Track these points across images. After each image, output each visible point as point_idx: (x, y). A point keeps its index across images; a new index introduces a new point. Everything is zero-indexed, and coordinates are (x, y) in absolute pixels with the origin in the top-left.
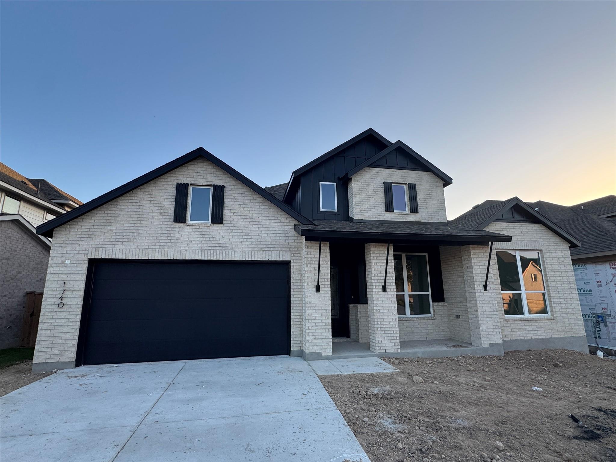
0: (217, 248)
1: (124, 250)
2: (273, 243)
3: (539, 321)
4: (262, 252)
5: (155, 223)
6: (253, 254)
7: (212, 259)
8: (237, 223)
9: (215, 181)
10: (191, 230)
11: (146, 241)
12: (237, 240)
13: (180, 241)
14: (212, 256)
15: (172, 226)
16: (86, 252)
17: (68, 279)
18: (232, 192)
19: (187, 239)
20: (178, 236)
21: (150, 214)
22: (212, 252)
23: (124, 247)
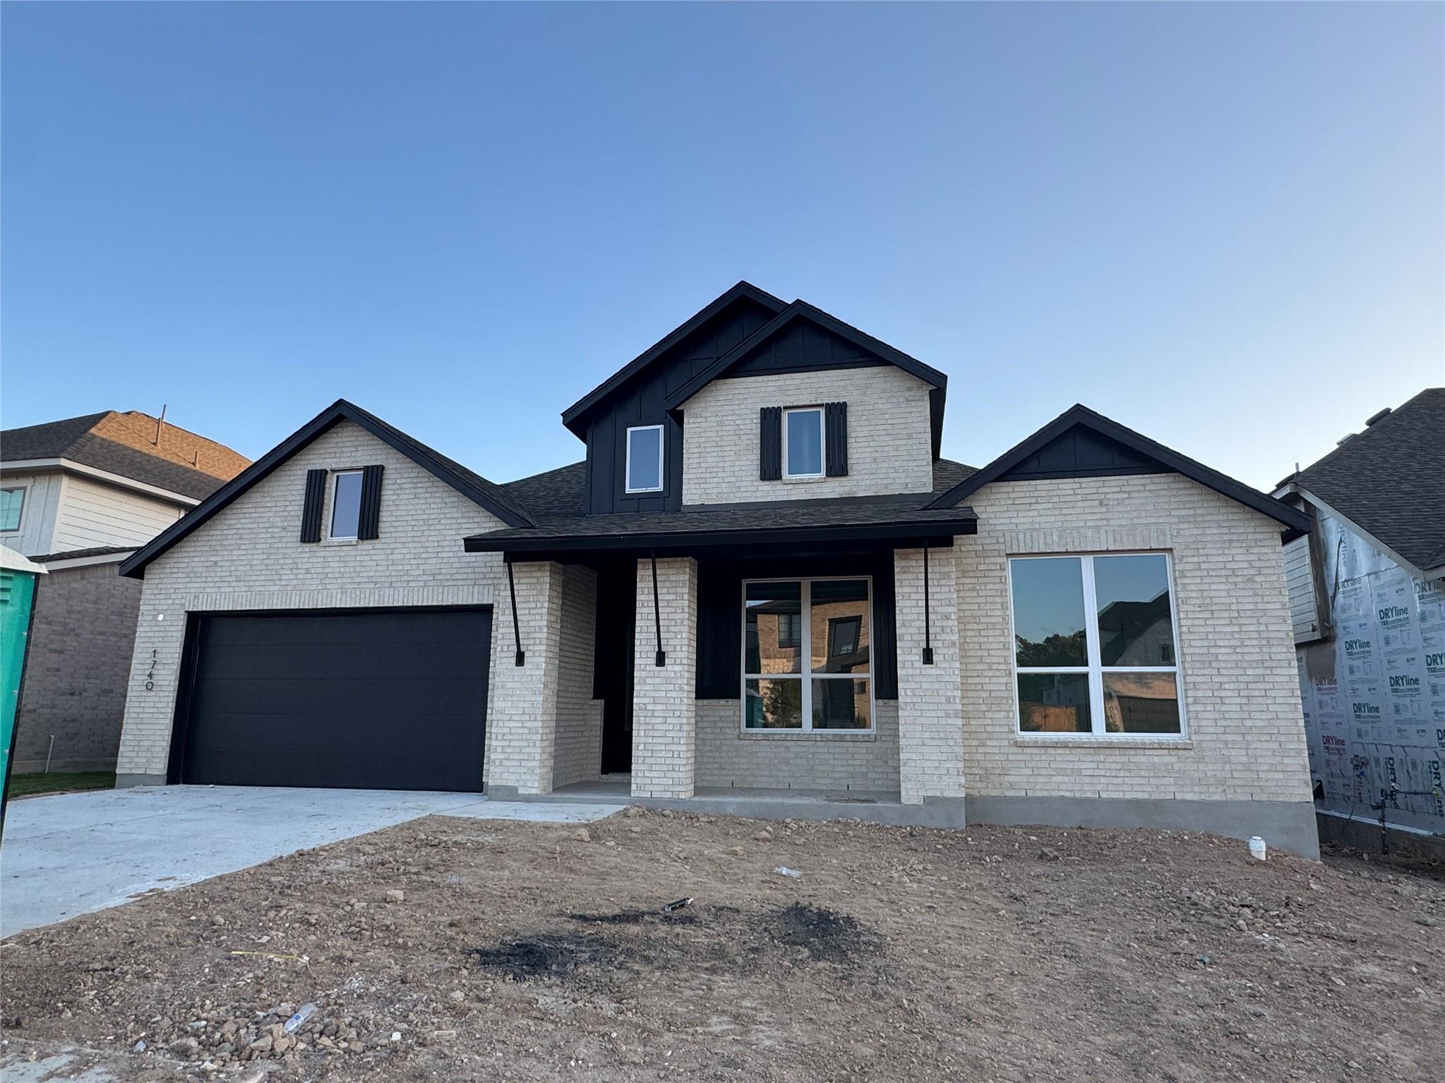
0: (367, 585)
1: (232, 594)
2: (461, 571)
3: (1132, 752)
4: (441, 589)
5: (276, 545)
6: (425, 593)
7: (357, 605)
8: (403, 535)
9: (368, 458)
10: (327, 554)
11: (262, 578)
12: (401, 568)
13: (309, 576)
14: (358, 599)
15: (300, 550)
16: (183, 601)
17: (161, 645)
18: (396, 476)
19: (321, 570)
20: (308, 566)
21: (269, 530)
22: (358, 593)
23: (231, 589)
